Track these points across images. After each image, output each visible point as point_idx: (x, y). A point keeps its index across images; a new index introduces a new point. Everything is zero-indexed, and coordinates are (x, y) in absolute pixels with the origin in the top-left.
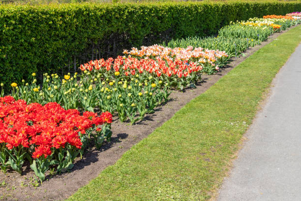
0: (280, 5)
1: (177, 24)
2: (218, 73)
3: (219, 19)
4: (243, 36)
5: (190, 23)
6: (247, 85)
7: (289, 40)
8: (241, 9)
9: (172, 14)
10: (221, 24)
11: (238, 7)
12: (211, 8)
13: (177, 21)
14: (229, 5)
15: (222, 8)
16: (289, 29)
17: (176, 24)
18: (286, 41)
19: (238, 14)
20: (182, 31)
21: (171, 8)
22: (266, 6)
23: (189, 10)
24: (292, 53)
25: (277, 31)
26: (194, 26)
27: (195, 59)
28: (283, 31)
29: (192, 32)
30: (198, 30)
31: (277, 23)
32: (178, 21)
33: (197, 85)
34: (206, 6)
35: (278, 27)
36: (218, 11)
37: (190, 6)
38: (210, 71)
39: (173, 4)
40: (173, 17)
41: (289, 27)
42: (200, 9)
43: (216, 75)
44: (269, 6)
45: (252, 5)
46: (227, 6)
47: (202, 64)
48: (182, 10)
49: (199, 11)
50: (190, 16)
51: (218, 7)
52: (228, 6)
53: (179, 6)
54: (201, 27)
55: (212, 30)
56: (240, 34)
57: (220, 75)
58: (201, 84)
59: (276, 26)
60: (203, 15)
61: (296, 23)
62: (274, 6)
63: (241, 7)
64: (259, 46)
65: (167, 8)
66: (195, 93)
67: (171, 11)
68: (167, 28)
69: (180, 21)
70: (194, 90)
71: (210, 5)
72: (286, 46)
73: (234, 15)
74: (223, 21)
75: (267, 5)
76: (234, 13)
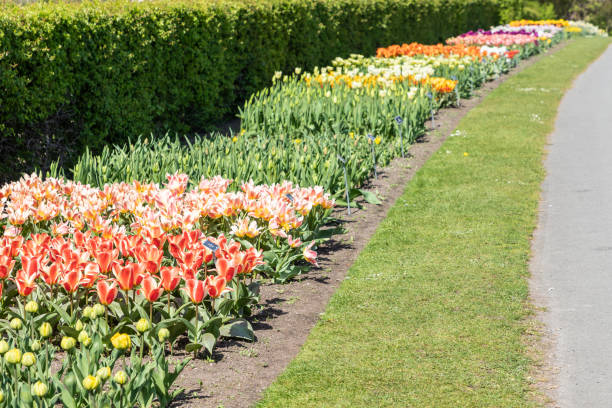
0: (422, 7)
1: (86, 88)
2: (311, 274)
3: (230, 64)
4: (335, 125)
5: (131, 85)
6: (452, 311)
7: (503, 132)
8: (300, 25)
9: (68, 51)
10: (236, 83)
11: (290, 16)
12: (201, 24)
13: (85, 78)
14: (260, 12)
15: (239, 23)
16: (480, 91)
17: (83, 91)
18: (495, 136)
19: (290, 43)
20: (105, 115)
21: (63, 26)
22: (378, 11)
23: (128, 34)
24: (540, 180)
25: (447, 102)
26: (146, 95)
27: (214, 224)
28: (465, 101)
29: (141, 119)
30: (161, 109)
31: (440, 72)
32: (91, 77)
33: (256, 327)
34: (183, 16)
35: (448, 89)
36: (224, 36)
37: (129, 20)
38: (283, 267)
39: (70, 13)
40: (70, 63)
41: (478, 85)
42: (166, 28)
43: (307, 283)
44: (388, 11)
45: (335, 8)
46: (254, 16)
47: (246, 243)
48: (102, 34)
49: (163, 35)
50: (131, 56)
51: (222, 19)
52: (258, 15)
53: (90, 20)
54: (171, 98)
55: (209, 110)
56: (322, 118)
57: (321, 280)
58: (268, 321)
59: (440, 82)
60: (174, 49)
61: (497, 71)
62: (405, 10)
63: (299, 16)
64: (409, 163)
65: (49, 27)
66: (262, 361)
67: (63, 39)
68: (53, 107)
69: (98, 76)
70: (253, 348)
71: (195, 13)
72: (505, 154)
73: (277, 47)
74: (244, 71)
75: (383, 7)
76: (277, 40)
